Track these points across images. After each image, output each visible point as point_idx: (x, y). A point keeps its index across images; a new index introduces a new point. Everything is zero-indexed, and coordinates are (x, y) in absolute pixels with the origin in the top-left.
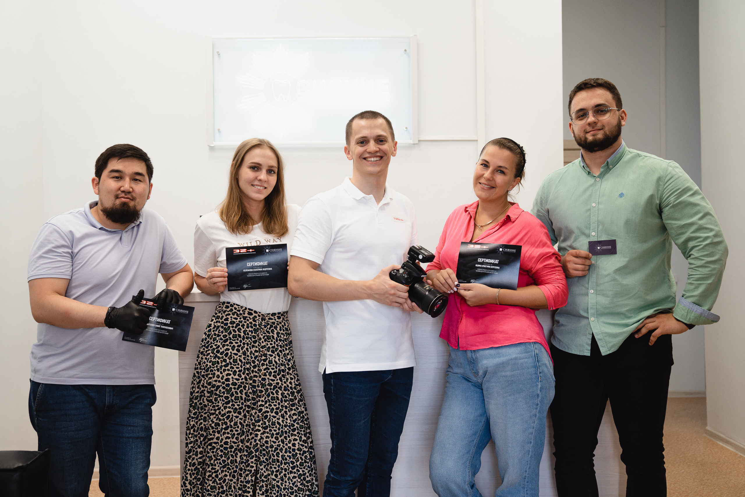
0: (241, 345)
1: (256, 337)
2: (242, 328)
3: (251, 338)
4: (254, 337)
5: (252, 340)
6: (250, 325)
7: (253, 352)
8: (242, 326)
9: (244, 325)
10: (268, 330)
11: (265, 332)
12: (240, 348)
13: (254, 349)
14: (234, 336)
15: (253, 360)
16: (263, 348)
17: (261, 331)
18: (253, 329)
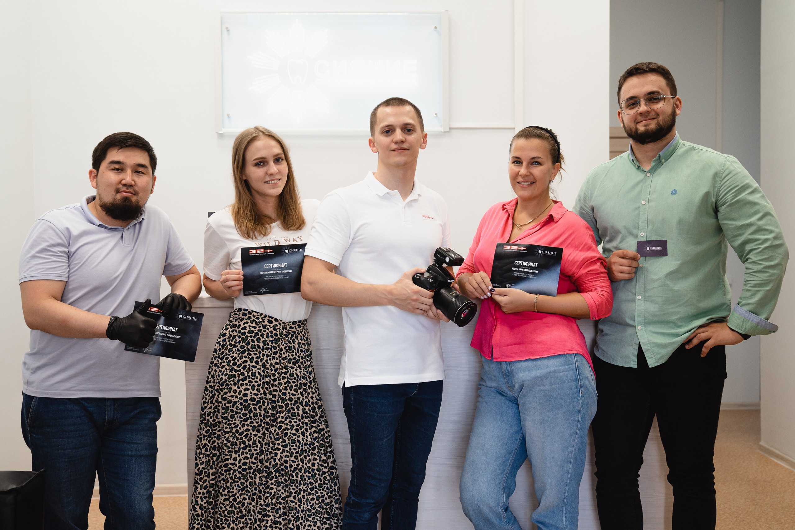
0: (260, 356)
1: (277, 348)
2: (261, 338)
3: (271, 349)
4: (275, 348)
5: (272, 351)
6: (270, 334)
7: (274, 364)
8: (261, 335)
9: (264, 335)
10: (289, 340)
11: (287, 342)
12: (259, 360)
13: (275, 361)
14: (253, 347)
15: (273, 373)
16: (284, 360)
17: (283, 341)
18: (273, 339)
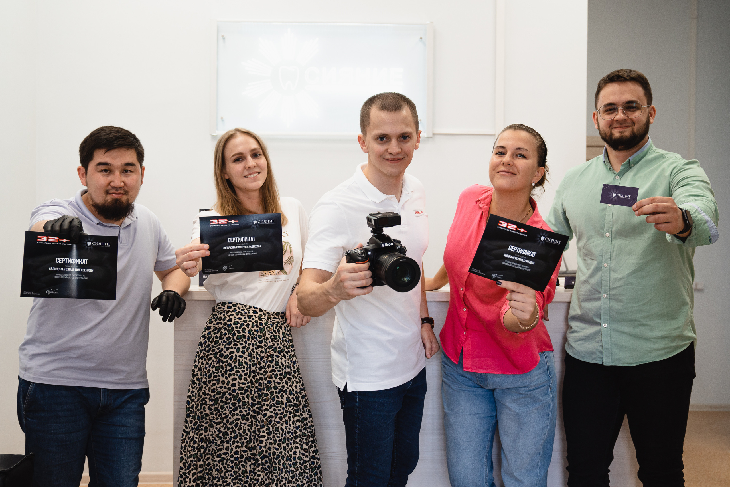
0: (246, 346)
1: (262, 337)
2: (246, 328)
3: (256, 338)
4: (260, 337)
5: (257, 340)
6: (255, 324)
7: (259, 353)
8: (246, 326)
9: (249, 324)
10: (274, 329)
11: (272, 331)
12: (245, 350)
13: (260, 349)
14: (239, 337)
15: (258, 362)
16: (269, 349)
17: (268, 330)
18: (258, 328)
